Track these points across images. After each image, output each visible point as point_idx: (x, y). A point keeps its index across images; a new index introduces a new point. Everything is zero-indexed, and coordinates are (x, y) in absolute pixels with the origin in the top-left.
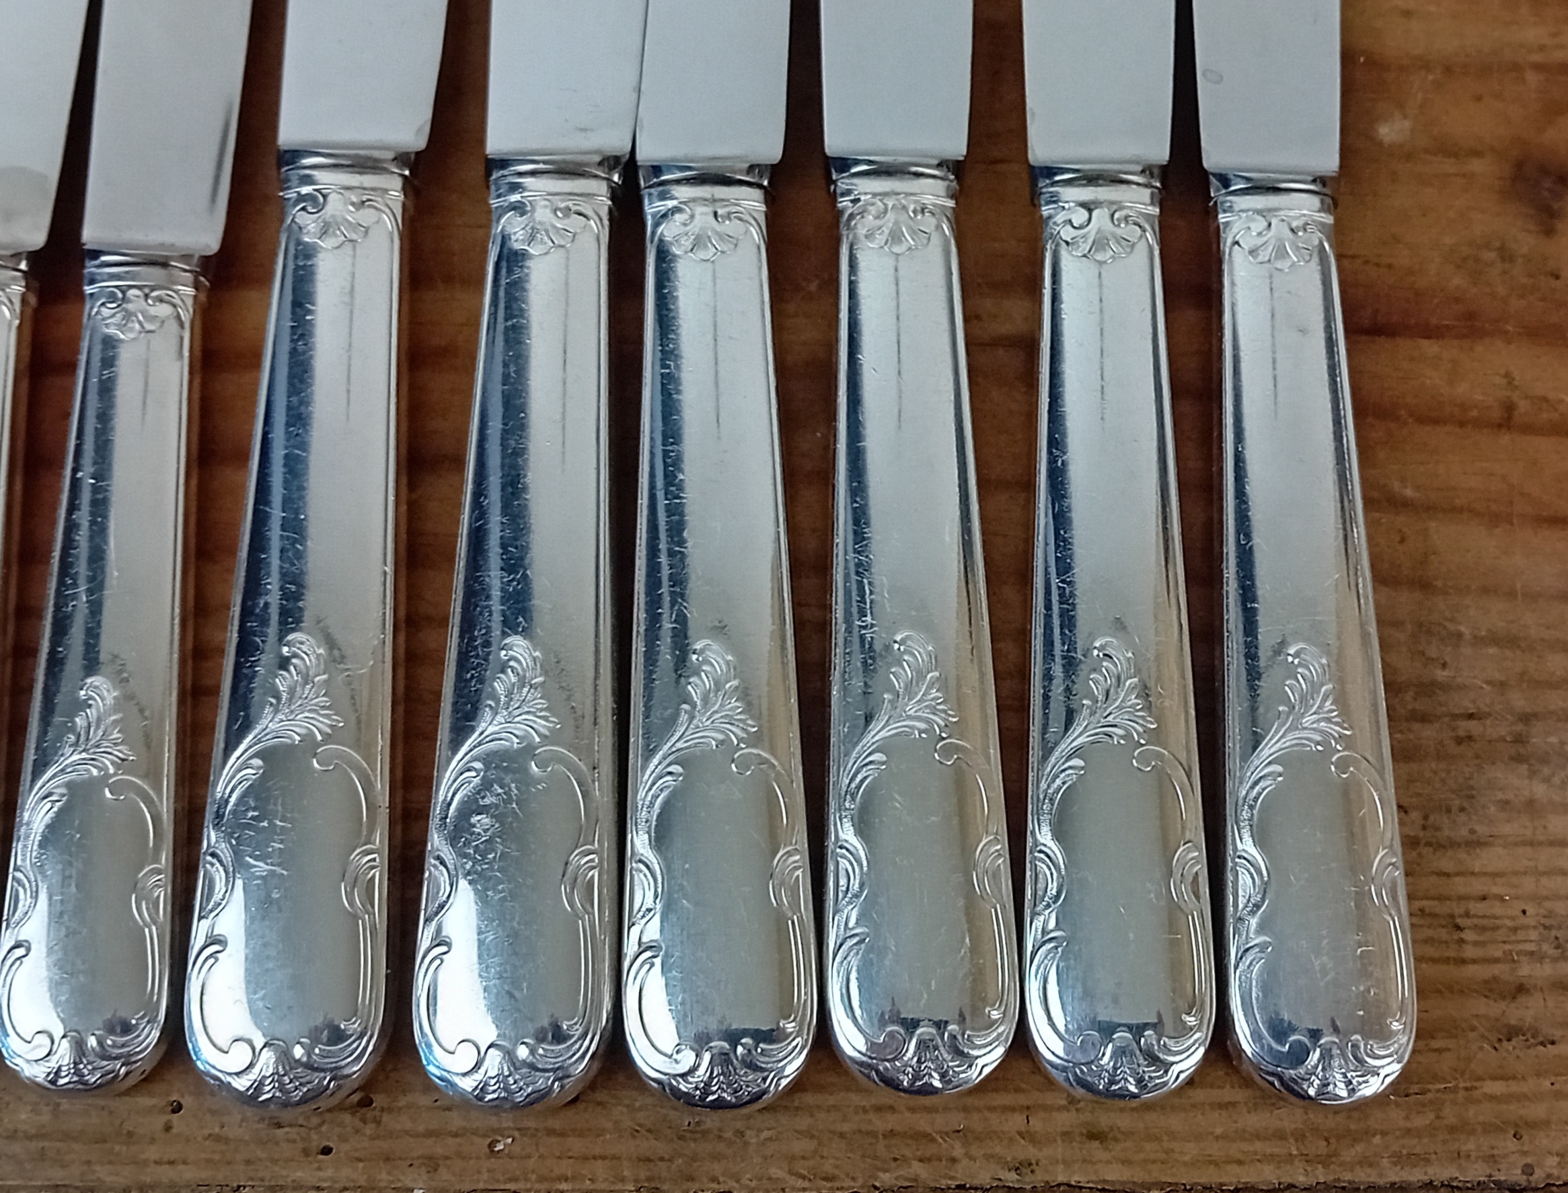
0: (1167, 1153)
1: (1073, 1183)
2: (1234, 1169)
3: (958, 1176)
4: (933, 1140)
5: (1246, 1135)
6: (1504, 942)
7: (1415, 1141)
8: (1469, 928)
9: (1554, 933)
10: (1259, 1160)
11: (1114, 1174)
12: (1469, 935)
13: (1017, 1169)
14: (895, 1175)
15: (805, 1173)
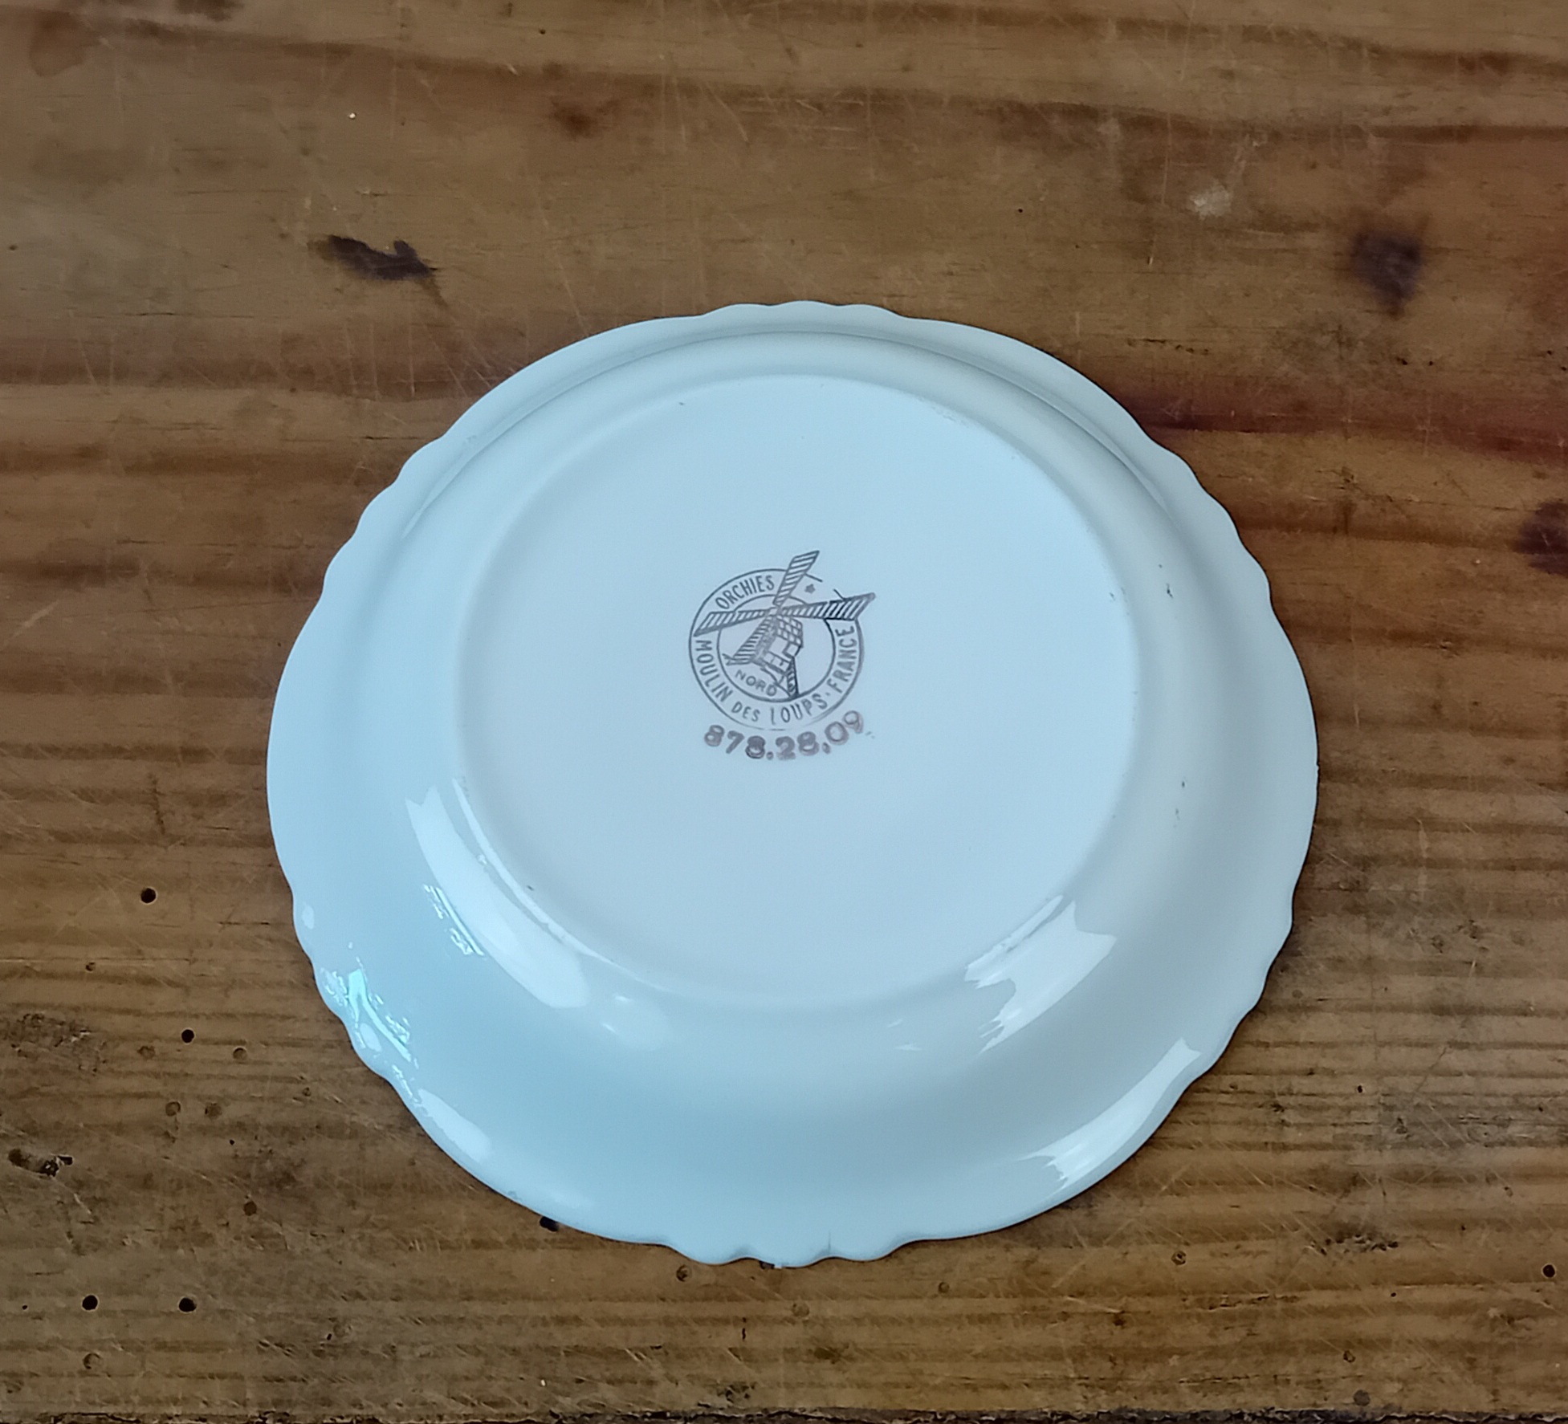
0: (913, 1375)
1: (796, 1411)
2: (1000, 1395)
3: (656, 1401)
4: (627, 1358)
5: (1013, 1354)
6: (1335, 1125)
7: (1221, 1363)
8: (1293, 1108)
9: (1396, 1114)
10: (1027, 1385)
11: (848, 1399)
12: (1290, 1116)
13: (728, 1393)
14: (578, 1400)
15: (469, 1397)
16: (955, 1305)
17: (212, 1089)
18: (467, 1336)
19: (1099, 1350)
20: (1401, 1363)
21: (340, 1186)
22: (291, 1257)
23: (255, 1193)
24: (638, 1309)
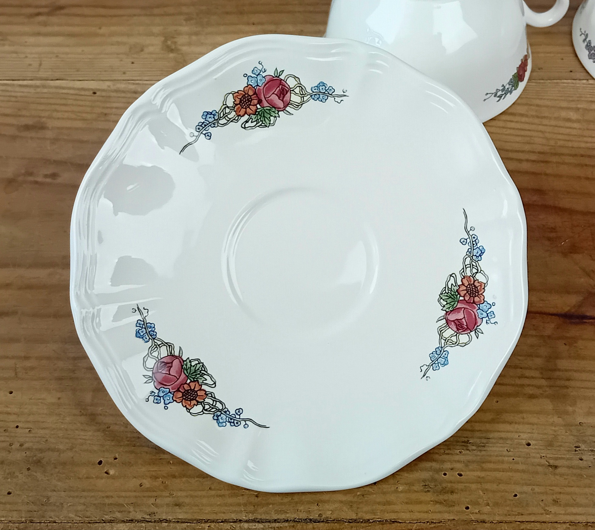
16: (213, 493)
17: (22, 440)
18: (82, 501)
19: (251, 503)
20: (332, 507)
21: (53, 463)
22: (38, 481)
23: (30, 465)
24: (128, 494)
